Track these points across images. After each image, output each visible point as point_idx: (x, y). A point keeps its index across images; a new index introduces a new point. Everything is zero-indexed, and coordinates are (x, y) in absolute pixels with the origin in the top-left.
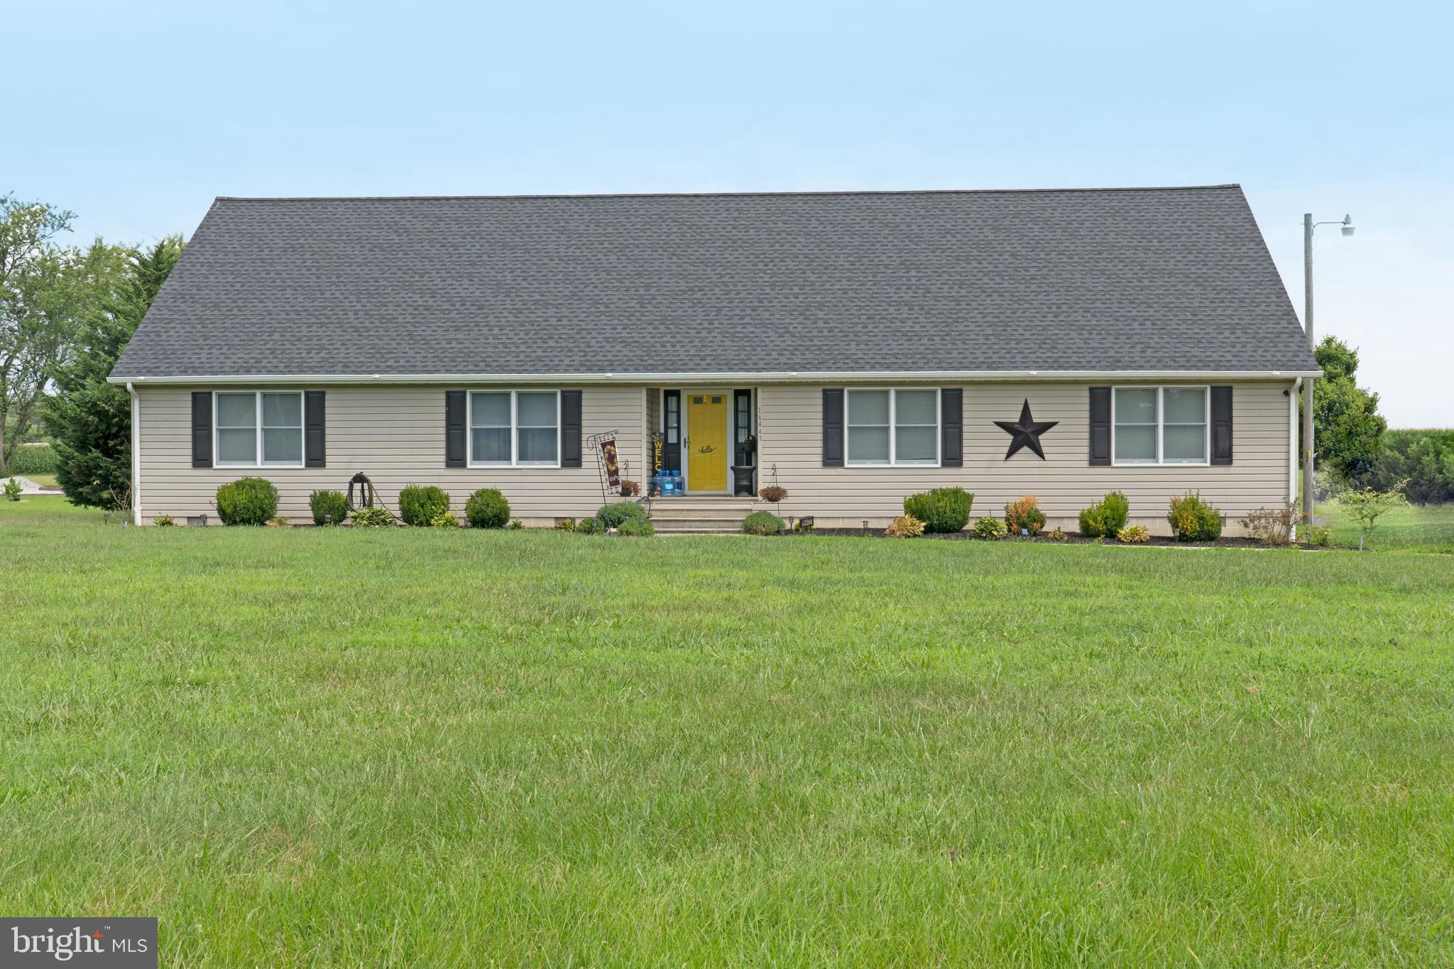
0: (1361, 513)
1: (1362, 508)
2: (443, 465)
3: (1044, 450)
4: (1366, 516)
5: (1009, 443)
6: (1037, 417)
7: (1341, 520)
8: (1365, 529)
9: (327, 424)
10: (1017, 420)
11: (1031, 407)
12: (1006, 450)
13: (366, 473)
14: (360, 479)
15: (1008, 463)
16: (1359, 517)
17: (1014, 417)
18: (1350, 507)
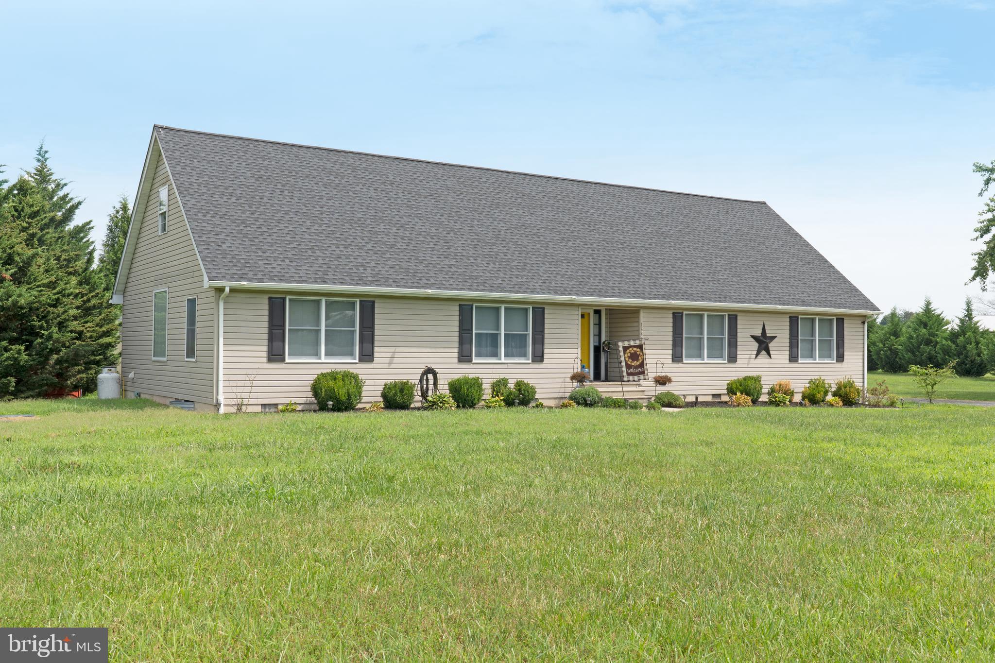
0: (925, 382)
1: (926, 379)
2: (456, 360)
3: (771, 353)
4: (929, 384)
5: (756, 348)
6: (769, 333)
7: (912, 387)
8: (928, 393)
9: (376, 327)
10: (760, 335)
11: (766, 327)
12: (755, 352)
13: (433, 366)
14: (429, 371)
15: (757, 361)
16: (924, 385)
17: (758, 333)
18: (918, 378)
